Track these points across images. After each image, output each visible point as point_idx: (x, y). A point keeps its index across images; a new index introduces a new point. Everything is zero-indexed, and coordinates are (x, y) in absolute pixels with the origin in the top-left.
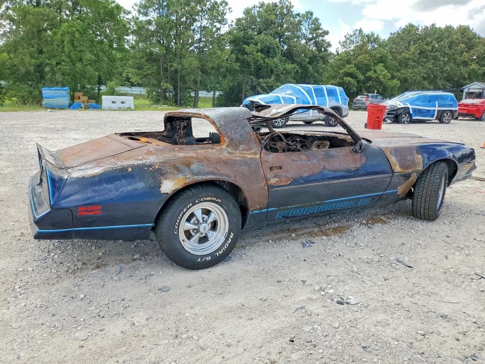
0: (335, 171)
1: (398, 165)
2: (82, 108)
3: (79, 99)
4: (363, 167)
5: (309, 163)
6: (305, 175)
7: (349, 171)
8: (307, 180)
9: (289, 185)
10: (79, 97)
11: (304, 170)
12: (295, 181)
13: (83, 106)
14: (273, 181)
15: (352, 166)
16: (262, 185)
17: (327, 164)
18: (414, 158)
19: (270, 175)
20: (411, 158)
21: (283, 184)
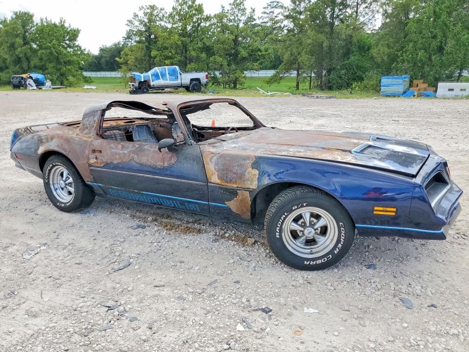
0: (142, 165)
1: (216, 175)
2: (414, 96)
3: (417, 86)
4: (170, 167)
5: (122, 152)
6: (115, 162)
7: (155, 168)
8: (116, 167)
9: (102, 167)
10: (418, 84)
11: (116, 158)
12: (107, 165)
13: (416, 94)
14: (92, 161)
15: (159, 164)
16: (85, 162)
17: (136, 157)
18: (245, 171)
19: (92, 156)
20: (239, 171)
21: (98, 165)
